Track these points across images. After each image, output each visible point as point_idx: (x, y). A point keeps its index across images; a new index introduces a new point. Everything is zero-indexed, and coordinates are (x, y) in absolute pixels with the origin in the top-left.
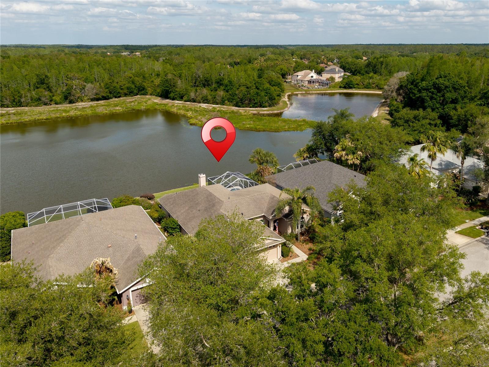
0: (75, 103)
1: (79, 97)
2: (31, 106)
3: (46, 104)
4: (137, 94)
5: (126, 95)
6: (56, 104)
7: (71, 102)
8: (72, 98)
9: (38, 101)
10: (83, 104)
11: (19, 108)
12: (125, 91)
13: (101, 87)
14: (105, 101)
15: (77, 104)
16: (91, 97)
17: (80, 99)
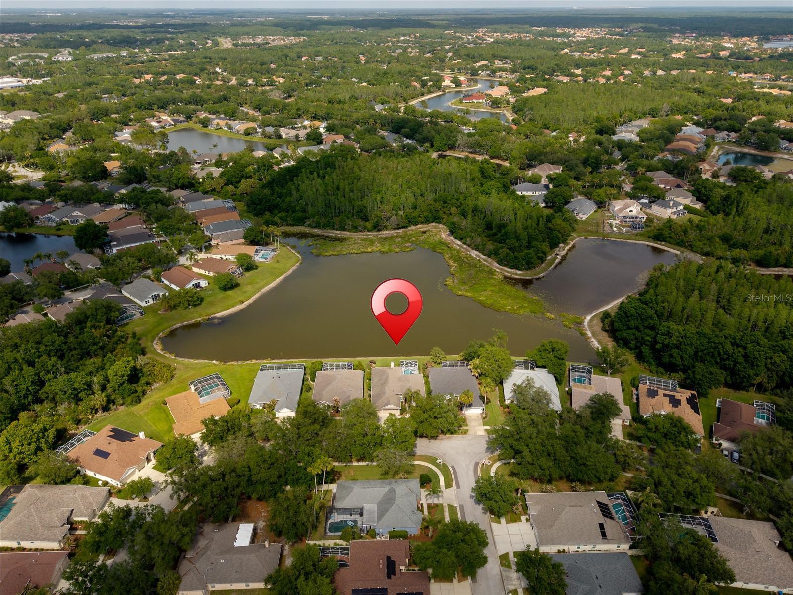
0: (382, 231)
2: (351, 232)
3: (361, 231)
4: (432, 222)
5: (423, 223)
6: (369, 231)
7: (379, 230)
8: (379, 226)
9: (355, 229)
10: (387, 232)
11: (344, 232)
13: (402, 218)
14: (404, 229)
16: (394, 226)
17: (386, 228)
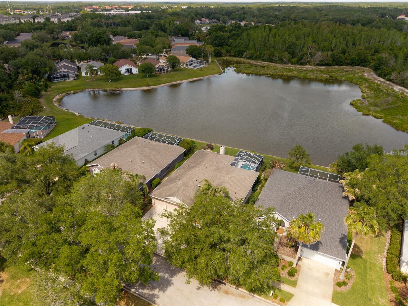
0: (304, 65)
1: (308, 62)
2: (277, 63)
3: (285, 63)
4: (358, 65)
5: (347, 64)
6: (292, 64)
7: (302, 64)
8: (303, 61)
9: (281, 61)
10: (309, 67)
11: (270, 63)
12: (348, 62)
13: (327, 56)
14: (327, 67)
15: (305, 66)
16: (316, 63)
17: (309, 63)
